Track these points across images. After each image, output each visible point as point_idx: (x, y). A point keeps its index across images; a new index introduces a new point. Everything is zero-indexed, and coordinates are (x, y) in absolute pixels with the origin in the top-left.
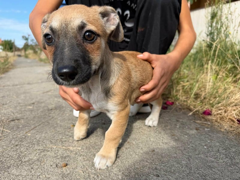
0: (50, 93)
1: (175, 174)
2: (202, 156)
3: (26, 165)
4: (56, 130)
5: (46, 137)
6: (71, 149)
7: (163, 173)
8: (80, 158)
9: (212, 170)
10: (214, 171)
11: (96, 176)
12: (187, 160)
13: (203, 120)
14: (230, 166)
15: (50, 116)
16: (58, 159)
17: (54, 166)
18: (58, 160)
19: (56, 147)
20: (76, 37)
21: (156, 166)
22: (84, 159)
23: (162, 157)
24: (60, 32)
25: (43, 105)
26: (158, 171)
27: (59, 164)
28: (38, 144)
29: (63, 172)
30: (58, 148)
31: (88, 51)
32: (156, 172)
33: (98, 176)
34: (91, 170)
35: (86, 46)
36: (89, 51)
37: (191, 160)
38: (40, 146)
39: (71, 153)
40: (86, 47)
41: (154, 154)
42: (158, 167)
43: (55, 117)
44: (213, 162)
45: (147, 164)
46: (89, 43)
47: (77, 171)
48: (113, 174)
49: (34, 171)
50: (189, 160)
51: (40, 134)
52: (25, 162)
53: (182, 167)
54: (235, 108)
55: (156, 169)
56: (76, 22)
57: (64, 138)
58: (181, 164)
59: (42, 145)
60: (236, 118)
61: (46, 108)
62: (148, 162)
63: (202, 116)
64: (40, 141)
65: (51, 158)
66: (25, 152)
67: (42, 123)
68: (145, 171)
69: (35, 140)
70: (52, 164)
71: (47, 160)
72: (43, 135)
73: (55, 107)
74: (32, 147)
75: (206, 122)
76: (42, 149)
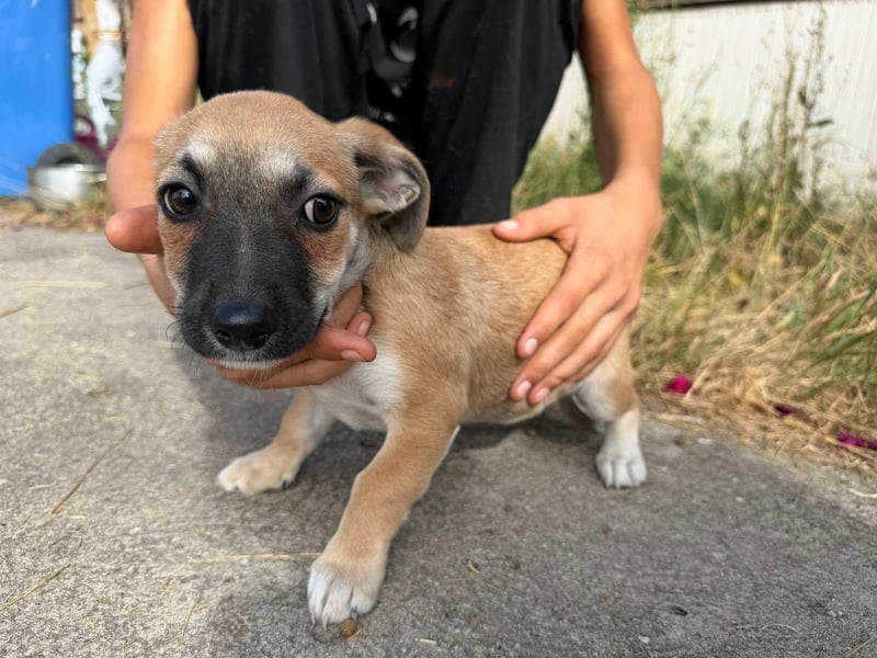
0: (26, 319)
1: (722, 598)
2: (752, 529)
7: (688, 600)
9: (804, 569)
10: (812, 572)
12: (721, 547)
13: (675, 410)
14: (838, 549)
17: (304, 638)
19: (251, 560)
20: (274, 208)
21: (651, 580)
24: (218, 180)
25: (35, 374)
26: (671, 596)
28: (158, 556)
30: (261, 562)
31: (307, 253)
32: (667, 599)
33: (500, 647)
35: (305, 240)
36: (312, 252)
37: (732, 545)
38: (168, 562)
40: (303, 242)
41: (617, 541)
42: (660, 582)
43: (139, 428)
44: (789, 543)
45: (619, 576)
46: (317, 230)
47: (407, 641)
50: (728, 547)
51: (132, 513)
53: (726, 572)
55: (659, 589)
56: (278, 163)
58: (714, 561)
59: (180, 559)
60: (770, 402)
61: (60, 389)
62: (621, 571)
63: (667, 396)
64: (155, 542)
65: (265, 607)
66: (127, 600)
67: (99, 459)
68: (633, 601)
69: (126, 540)
70: (288, 633)
71: (255, 619)
72: (148, 513)
73: (102, 383)
74: (136, 571)
75: (687, 418)
76: (195, 577)
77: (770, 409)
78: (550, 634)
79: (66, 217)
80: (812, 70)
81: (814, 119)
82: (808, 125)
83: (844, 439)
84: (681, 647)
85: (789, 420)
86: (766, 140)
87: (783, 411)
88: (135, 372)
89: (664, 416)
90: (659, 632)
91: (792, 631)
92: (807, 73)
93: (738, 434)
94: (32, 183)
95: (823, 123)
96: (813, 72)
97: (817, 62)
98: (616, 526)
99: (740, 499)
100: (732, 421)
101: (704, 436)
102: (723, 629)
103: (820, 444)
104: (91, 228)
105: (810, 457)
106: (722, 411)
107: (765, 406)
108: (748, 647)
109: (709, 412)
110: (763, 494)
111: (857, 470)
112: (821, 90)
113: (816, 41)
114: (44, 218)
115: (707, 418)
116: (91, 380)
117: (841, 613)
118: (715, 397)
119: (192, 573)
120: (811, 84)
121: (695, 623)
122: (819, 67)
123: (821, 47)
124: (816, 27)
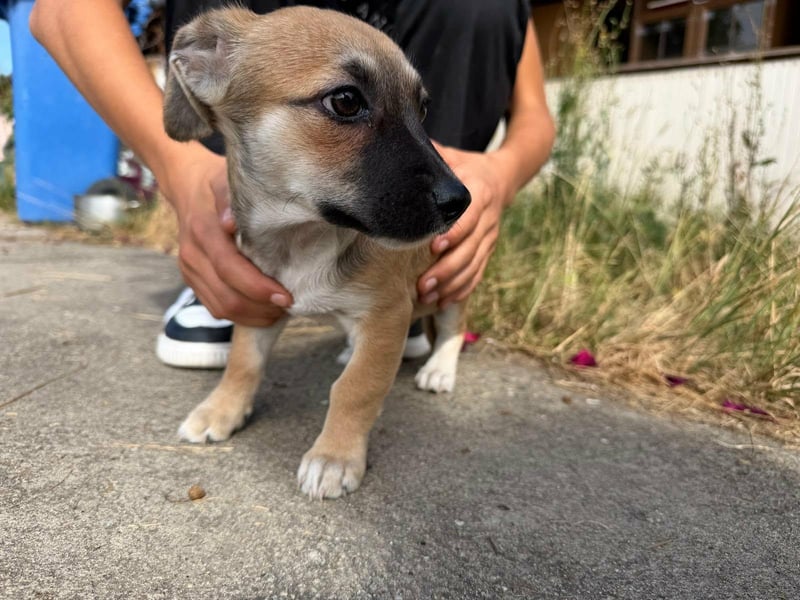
0: (36, 296)
1: (550, 502)
2: (605, 461)
3: (47, 500)
4: (117, 402)
5: (84, 422)
6: (197, 453)
7: (515, 501)
8: (242, 474)
10: (646, 492)
11: (317, 518)
12: (569, 470)
13: (574, 378)
14: (681, 479)
15: (70, 363)
16: (164, 479)
17: (158, 498)
18: (165, 482)
19: (140, 449)
21: (489, 485)
22: (256, 476)
23: (497, 464)
25: (25, 329)
26: (501, 497)
27: (173, 494)
28: (64, 441)
29: (199, 512)
30: (148, 450)
32: (496, 499)
33: (324, 517)
34: (293, 504)
37: (579, 469)
38: (70, 445)
39: (201, 462)
41: (471, 458)
42: (496, 488)
43: (93, 365)
44: (636, 472)
45: (460, 480)
47: (245, 507)
48: (369, 509)
49: (88, 515)
50: (574, 470)
51: (58, 414)
52: (34, 491)
53: (563, 486)
54: (656, 346)
55: (491, 492)
57: (154, 422)
58: (555, 478)
59: (80, 443)
60: (662, 373)
61: (40, 339)
62: (463, 478)
63: (569, 367)
64: (67, 432)
65: (135, 477)
66: (24, 465)
67: (49, 382)
68: (463, 497)
69: (44, 430)
70: (146, 494)
71: (123, 484)
72: (71, 415)
73: (78, 337)
74: (41, 448)
75: (583, 384)
76: (88, 455)
77: (662, 379)
78: (375, 512)
79: (100, 236)
80: (753, 116)
81: (759, 158)
82: (753, 164)
83: (726, 404)
84: (492, 530)
85: (680, 389)
86: (700, 169)
87: (674, 381)
88: (107, 332)
89: (562, 382)
90: (475, 518)
91: (605, 528)
92: (749, 119)
93: (627, 398)
94: (77, 207)
95: (767, 162)
96: (755, 118)
97: (757, 108)
98: (474, 450)
99: (604, 440)
100: (624, 388)
101: (592, 397)
102: (538, 521)
103: (704, 408)
104: (118, 244)
105: (689, 417)
106: (617, 380)
107: (657, 376)
108: (555, 535)
109: (606, 382)
110: (629, 438)
111: (731, 428)
112: (762, 133)
113: (755, 92)
114: (83, 236)
115: (601, 385)
116: (70, 335)
117: (659, 520)
118: (614, 370)
119: (86, 452)
120: (754, 127)
121: (514, 516)
122: (760, 113)
123: (760, 96)
124: (754, 79)
